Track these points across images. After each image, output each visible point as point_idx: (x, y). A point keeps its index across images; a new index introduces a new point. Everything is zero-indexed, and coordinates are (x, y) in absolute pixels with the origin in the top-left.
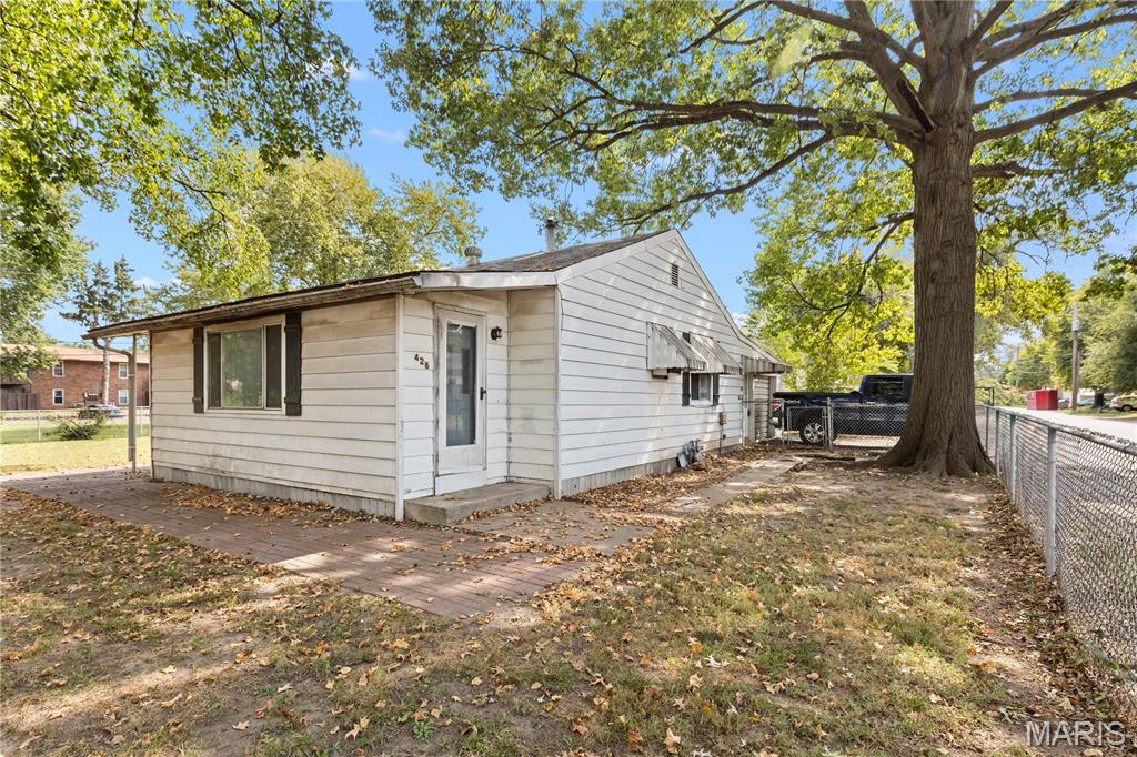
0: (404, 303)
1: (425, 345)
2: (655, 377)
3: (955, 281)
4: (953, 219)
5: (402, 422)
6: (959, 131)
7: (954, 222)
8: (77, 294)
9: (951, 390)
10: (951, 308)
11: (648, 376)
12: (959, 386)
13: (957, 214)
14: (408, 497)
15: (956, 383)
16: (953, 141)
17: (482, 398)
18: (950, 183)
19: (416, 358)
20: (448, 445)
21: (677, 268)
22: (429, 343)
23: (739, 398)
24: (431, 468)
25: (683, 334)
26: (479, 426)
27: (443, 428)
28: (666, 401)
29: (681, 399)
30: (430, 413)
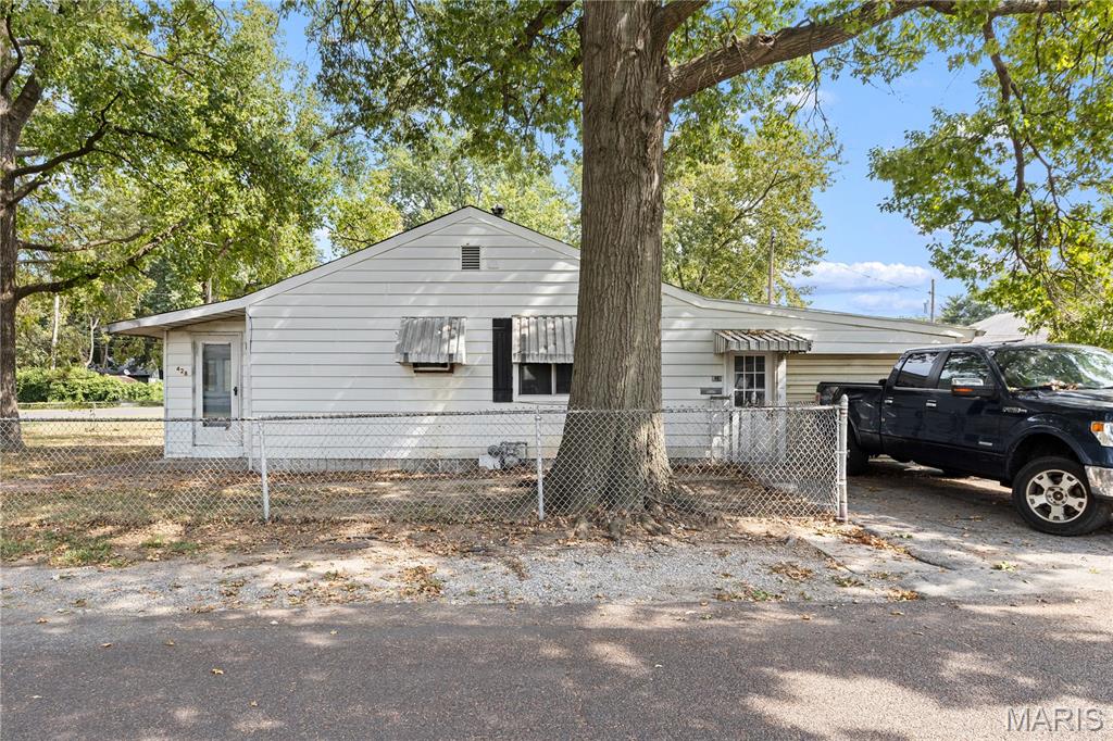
0: (167, 335)
1: (186, 360)
2: (416, 372)
5: (167, 409)
11: (410, 372)
17: (236, 394)
19: (178, 369)
20: (205, 425)
21: (476, 249)
22: (188, 358)
23: (704, 392)
24: (190, 438)
25: (494, 320)
26: (234, 413)
27: (200, 413)
28: (450, 397)
29: (490, 394)
30: (189, 404)
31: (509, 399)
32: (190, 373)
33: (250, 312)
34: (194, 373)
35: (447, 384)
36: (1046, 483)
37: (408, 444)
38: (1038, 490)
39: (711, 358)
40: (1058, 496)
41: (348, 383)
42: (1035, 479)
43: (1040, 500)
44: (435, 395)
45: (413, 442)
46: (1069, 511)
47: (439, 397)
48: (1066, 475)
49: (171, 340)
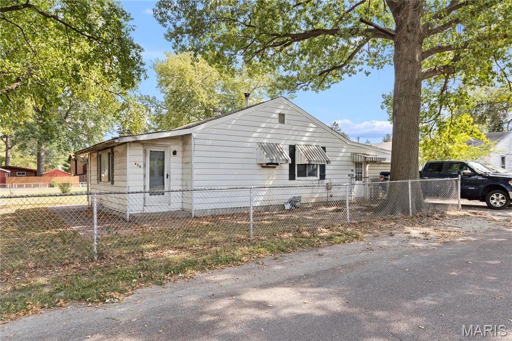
0: (130, 145)
1: (140, 159)
2: (263, 167)
3: (404, 115)
4: (404, 82)
5: (129, 187)
6: (409, 35)
7: (405, 83)
8: (118, 128)
9: (399, 171)
10: (402, 129)
11: (260, 167)
12: (404, 169)
13: (406, 79)
14: (131, 213)
15: (402, 168)
16: (405, 41)
17: (167, 178)
18: (403, 63)
19: (135, 164)
20: (150, 195)
21: (284, 115)
22: (141, 158)
23: (349, 176)
24: (142, 203)
25: (290, 146)
26: (166, 189)
27: (148, 189)
28: (274, 179)
29: (288, 177)
30: (142, 183)
31: (294, 179)
32: (142, 166)
33: (194, 135)
34: (145, 166)
35: (273, 172)
36: (495, 197)
37: (259, 200)
38: (493, 199)
39: (351, 163)
40: (498, 200)
41: (236, 172)
42: (492, 196)
43: (494, 201)
44: (269, 178)
45: (261, 199)
46: (501, 203)
47: (270, 178)
48: (500, 194)
49: (131, 148)
